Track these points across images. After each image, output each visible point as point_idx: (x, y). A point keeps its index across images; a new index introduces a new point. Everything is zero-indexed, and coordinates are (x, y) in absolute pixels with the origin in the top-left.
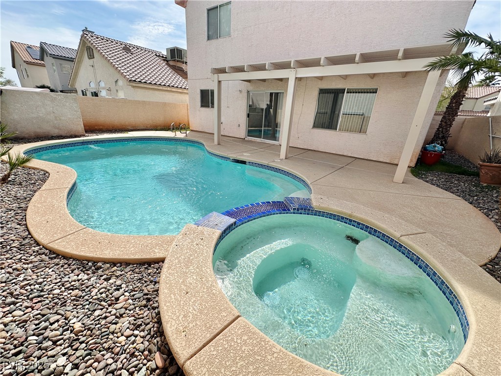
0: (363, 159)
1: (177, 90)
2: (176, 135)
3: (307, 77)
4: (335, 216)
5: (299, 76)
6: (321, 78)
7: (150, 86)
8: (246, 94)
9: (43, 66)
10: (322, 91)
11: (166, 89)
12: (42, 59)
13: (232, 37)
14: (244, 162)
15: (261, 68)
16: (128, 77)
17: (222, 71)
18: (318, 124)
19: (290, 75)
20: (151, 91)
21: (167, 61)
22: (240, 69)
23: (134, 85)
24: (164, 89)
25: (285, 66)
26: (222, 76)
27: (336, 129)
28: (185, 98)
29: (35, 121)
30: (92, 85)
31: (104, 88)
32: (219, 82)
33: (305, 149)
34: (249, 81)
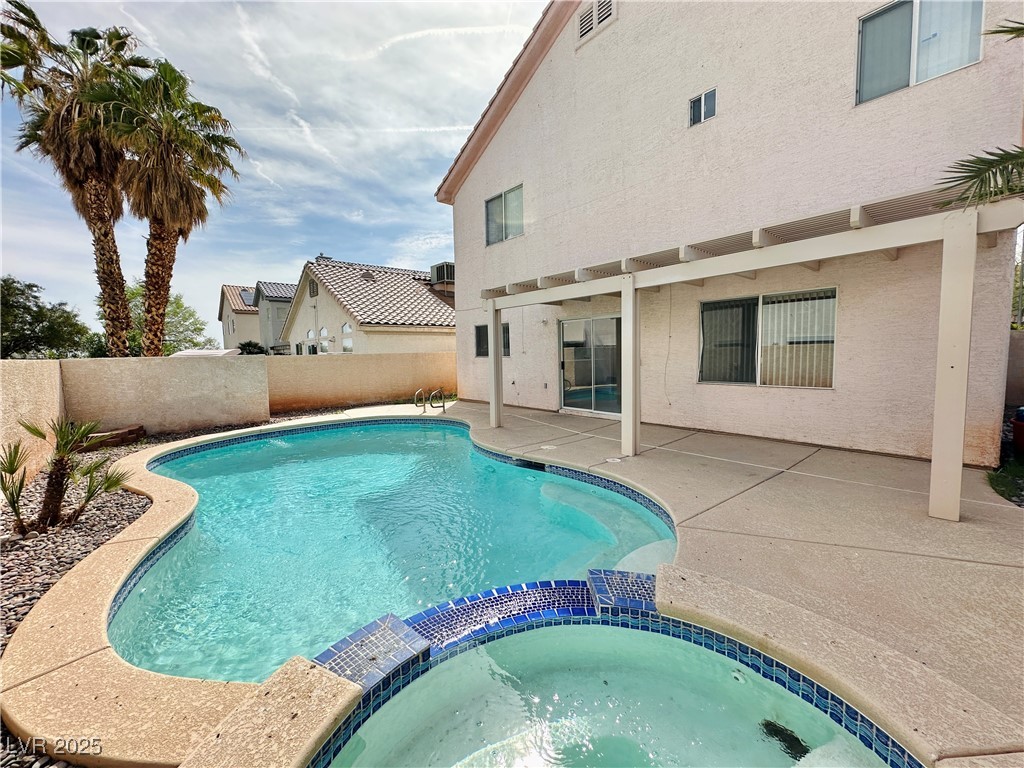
0: (839, 449)
1: (441, 330)
2: (425, 412)
3: (670, 284)
4: (720, 639)
5: (640, 285)
6: (701, 283)
7: (395, 329)
8: (556, 327)
9: (256, 313)
10: (707, 307)
11: (422, 330)
12: (256, 304)
13: (527, 234)
14: (540, 467)
15: (567, 279)
16: (359, 318)
17: (501, 292)
18: (709, 374)
19: (624, 284)
20: (395, 337)
21: (432, 285)
22: (530, 286)
23: (368, 329)
24: (418, 330)
25: (613, 270)
26: (501, 302)
27: (755, 382)
28: (452, 341)
29: (194, 403)
30: (312, 335)
31: (325, 339)
32: (497, 312)
33: (689, 429)
34: (559, 303)
